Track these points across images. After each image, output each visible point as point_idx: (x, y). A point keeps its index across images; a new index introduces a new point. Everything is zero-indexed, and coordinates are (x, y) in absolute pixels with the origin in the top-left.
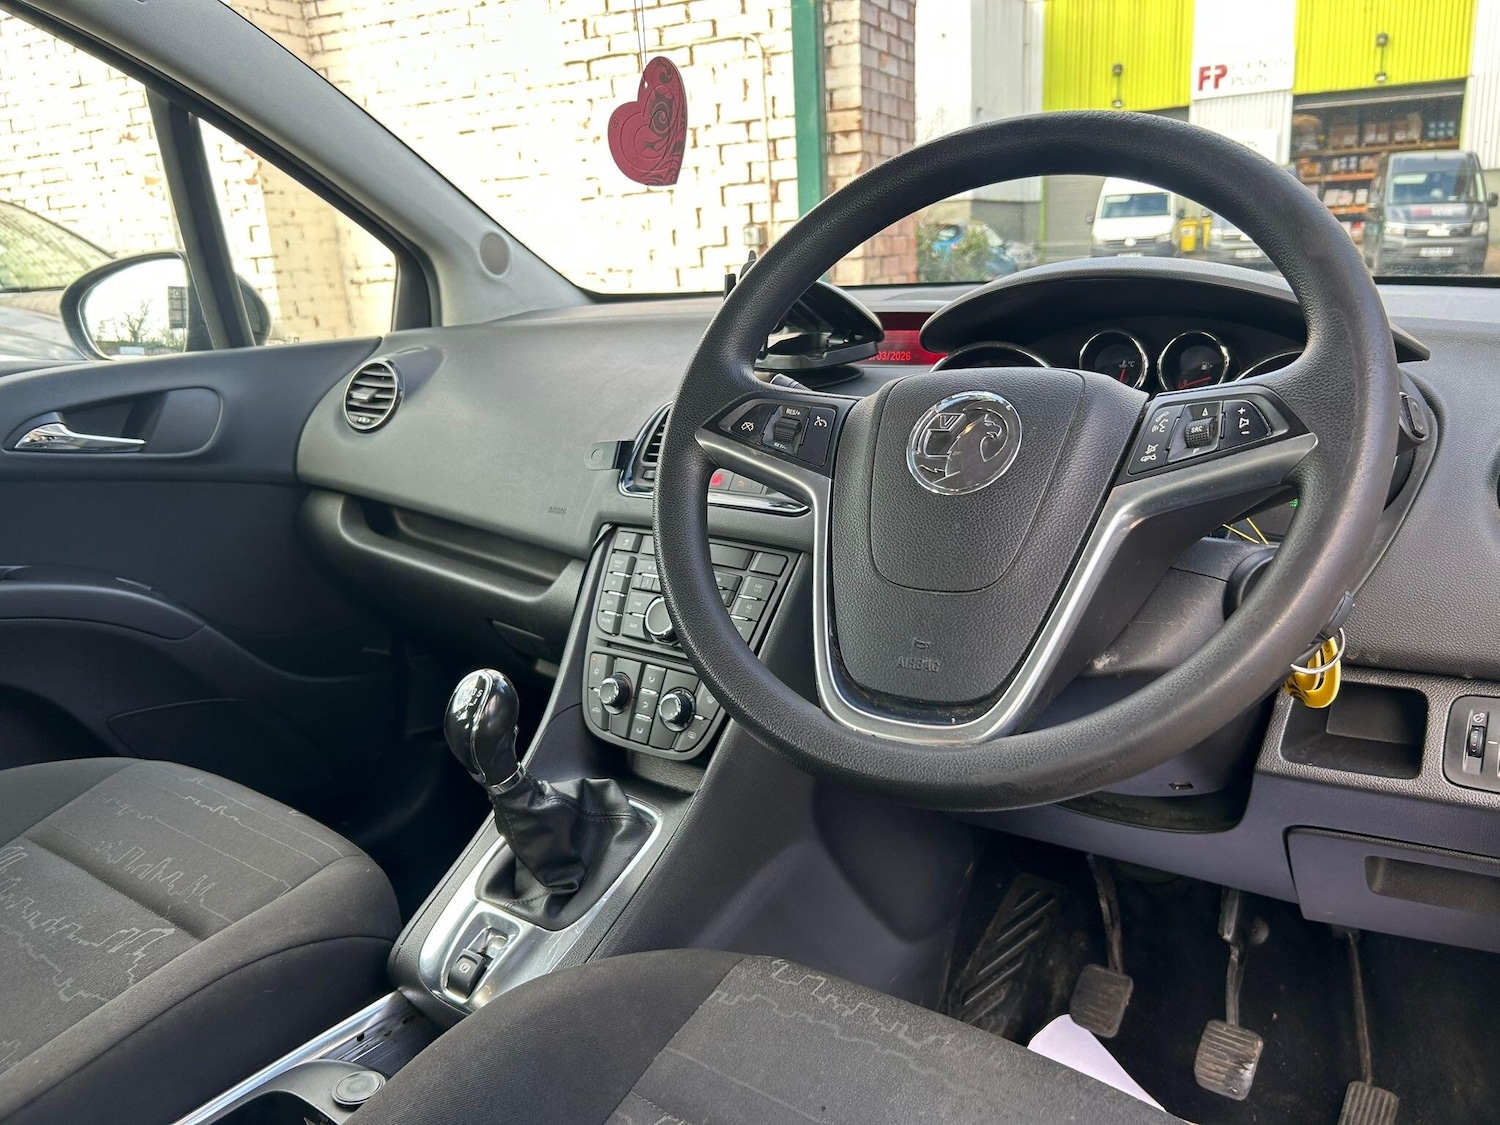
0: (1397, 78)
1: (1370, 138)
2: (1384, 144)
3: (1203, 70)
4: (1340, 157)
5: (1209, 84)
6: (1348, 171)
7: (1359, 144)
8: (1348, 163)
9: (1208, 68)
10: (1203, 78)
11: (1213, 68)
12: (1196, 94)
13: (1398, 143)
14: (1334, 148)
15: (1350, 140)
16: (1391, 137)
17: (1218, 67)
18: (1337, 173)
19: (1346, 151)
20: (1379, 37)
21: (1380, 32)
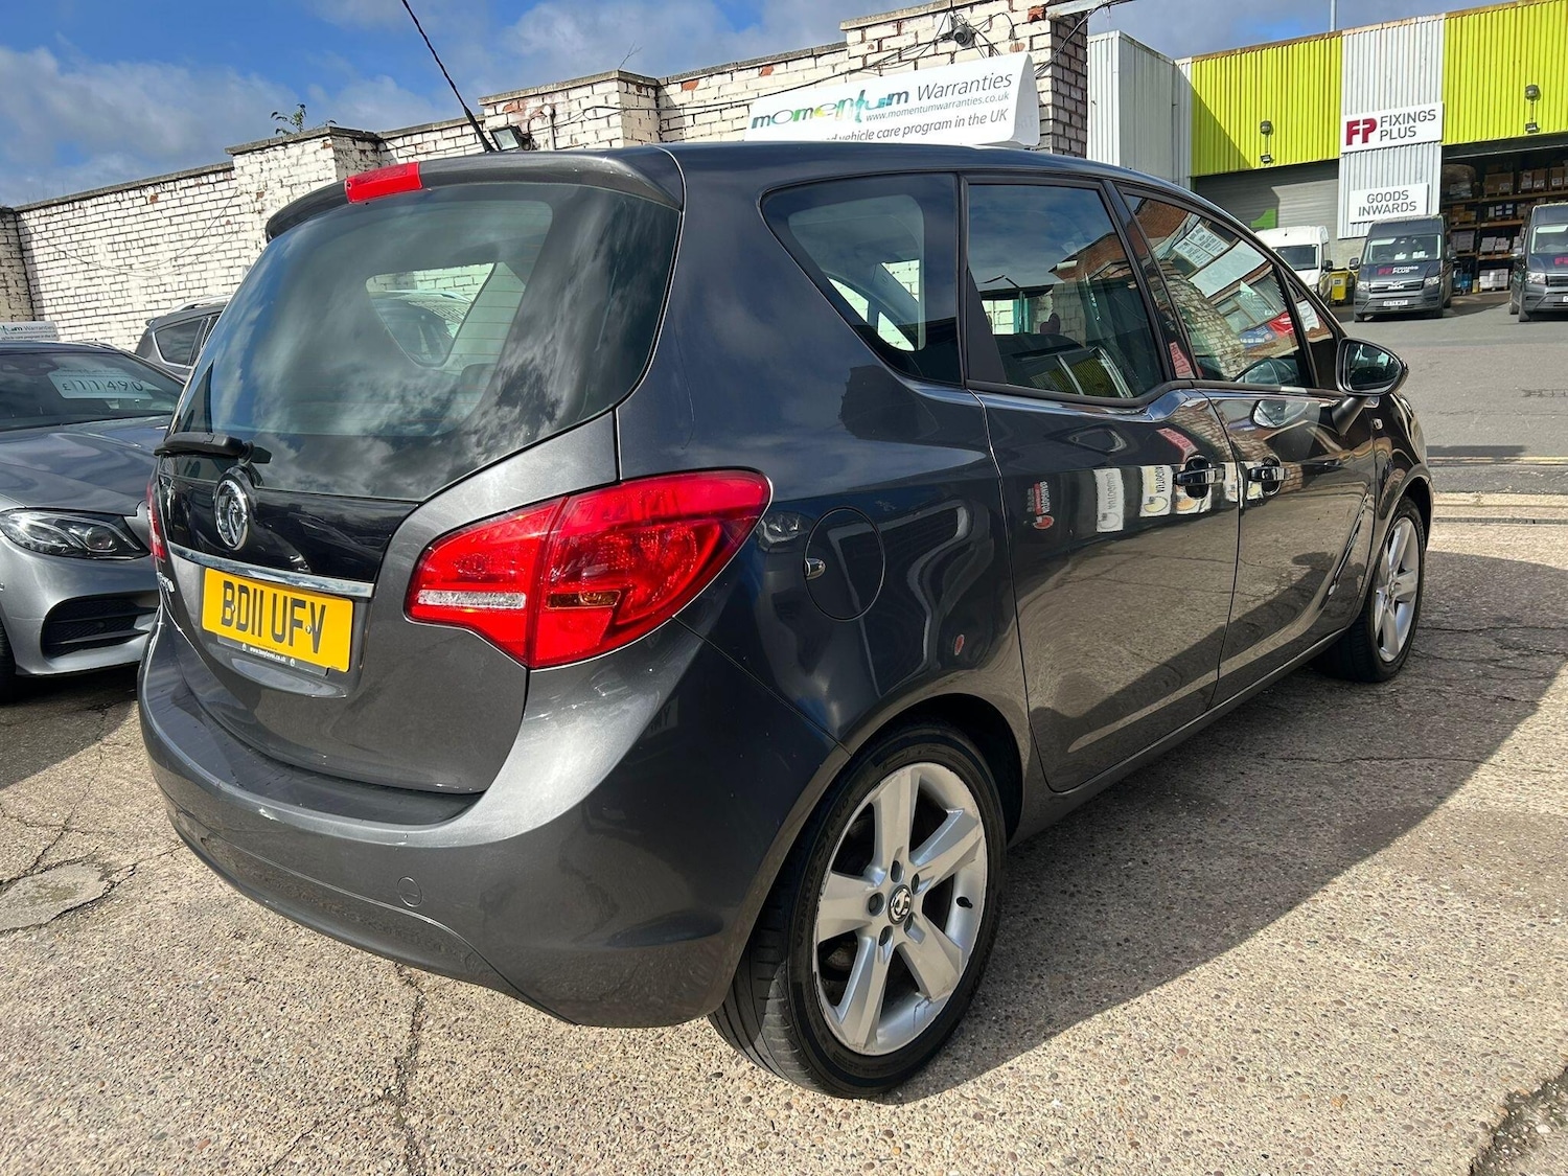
0: (1547, 127)
1: (1526, 184)
2: (1541, 190)
3: (1351, 125)
4: (1495, 204)
5: (1357, 139)
6: (1505, 218)
7: (1515, 193)
8: (1504, 209)
9: (1357, 123)
10: (1351, 133)
11: (1361, 123)
12: (1345, 148)
13: (1554, 189)
14: (1488, 196)
15: (1506, 187)
16: (1548, 183)
17: (1365, 122)
18: (1494, 220)
19: (1502, 198)
20: (1527, 89)
21: (1529, 84)
